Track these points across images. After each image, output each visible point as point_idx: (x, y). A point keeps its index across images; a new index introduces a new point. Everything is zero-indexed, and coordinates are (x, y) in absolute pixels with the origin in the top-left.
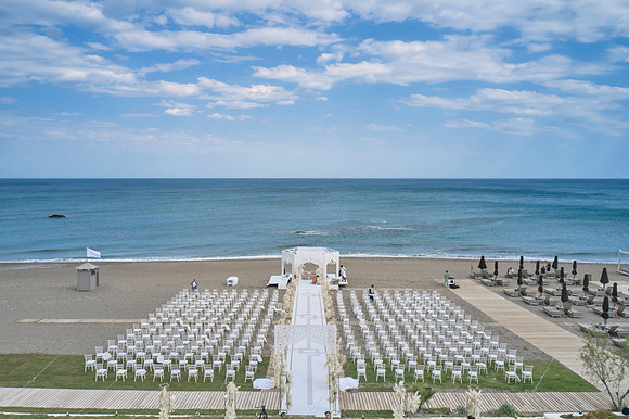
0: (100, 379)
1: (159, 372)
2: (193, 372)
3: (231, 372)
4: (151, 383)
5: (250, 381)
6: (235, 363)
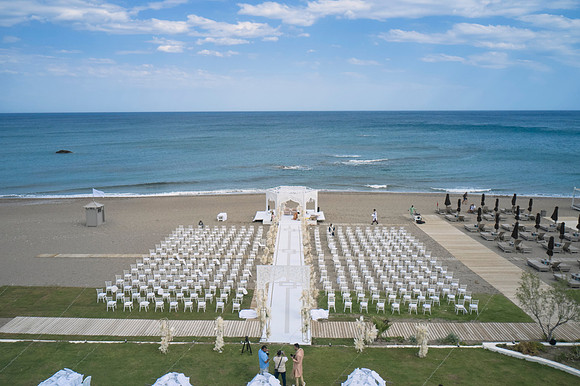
1: (160, 304)
2: (188, 304)
3: (220, 304)
4: (153, 313)
5: (237, 312)
6: (224, 295)
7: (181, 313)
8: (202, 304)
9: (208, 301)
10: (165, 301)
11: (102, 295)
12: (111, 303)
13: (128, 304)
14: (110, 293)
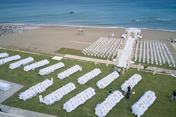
0: (85, 55)
1: (95, 55)
2: (102, 56)
3: (109, 57)
4: (94, 57)
5: (112, 59)
6: (110, 55)
7: (100, 58)
8: (105, 56)
9: (106, 56)
10: (97, 55)
11: (83, 52)
12: (85, 54)
13: (88, 54)
14: (85, 52)
